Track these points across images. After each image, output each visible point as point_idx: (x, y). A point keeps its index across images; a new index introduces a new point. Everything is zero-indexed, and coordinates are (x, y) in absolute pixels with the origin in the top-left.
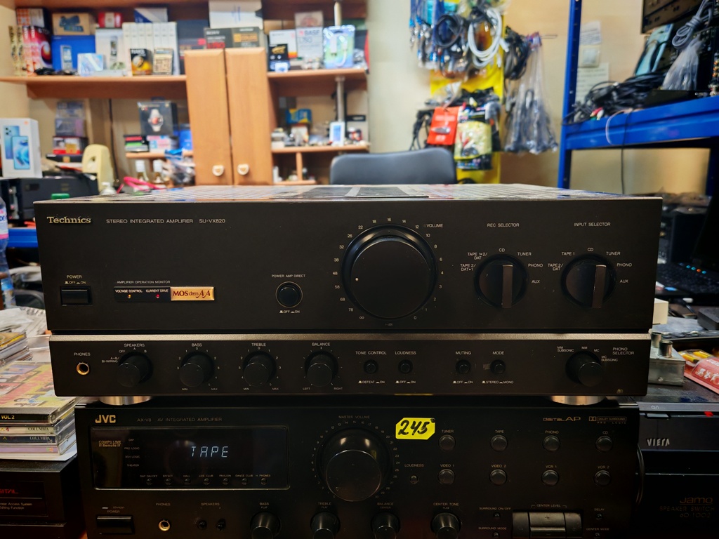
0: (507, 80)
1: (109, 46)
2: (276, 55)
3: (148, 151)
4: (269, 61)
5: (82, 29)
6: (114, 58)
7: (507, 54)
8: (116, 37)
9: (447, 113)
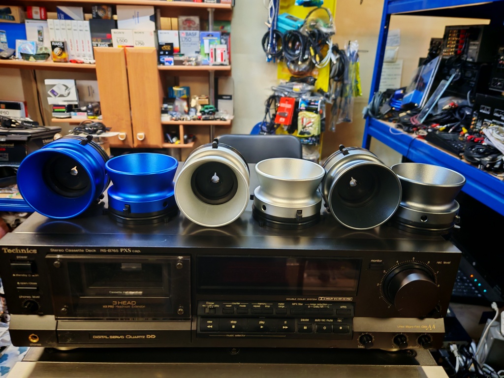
0: (332, 80)
1: (37, 33)
2: (165, 51)
3: (70, 117)
4: (159, 55)
5: (13, 18)
6: (41, 43)
7: (334, 64)
8: (42, 27)
9: (287, 102)
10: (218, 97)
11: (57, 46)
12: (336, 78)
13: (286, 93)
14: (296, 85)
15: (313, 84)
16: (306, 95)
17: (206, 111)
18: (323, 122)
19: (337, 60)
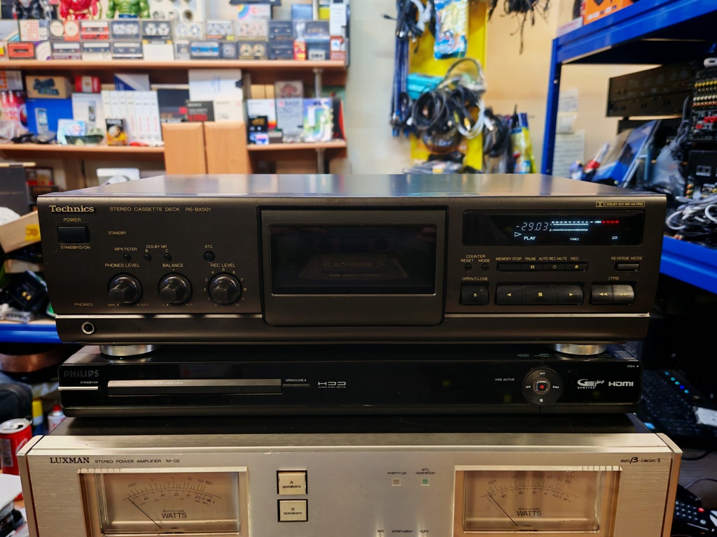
0: (486, 157)
1: (87, 111)
2: (256, 127)
4: (249, 132)
5: (57, 92)
6: (93, 123)
7: (489, 132)
8: (94, 102)
11: (112, 125)
12: (493, 153)
14: (436, 164)
15: (460, 161)
19: (493, 125)
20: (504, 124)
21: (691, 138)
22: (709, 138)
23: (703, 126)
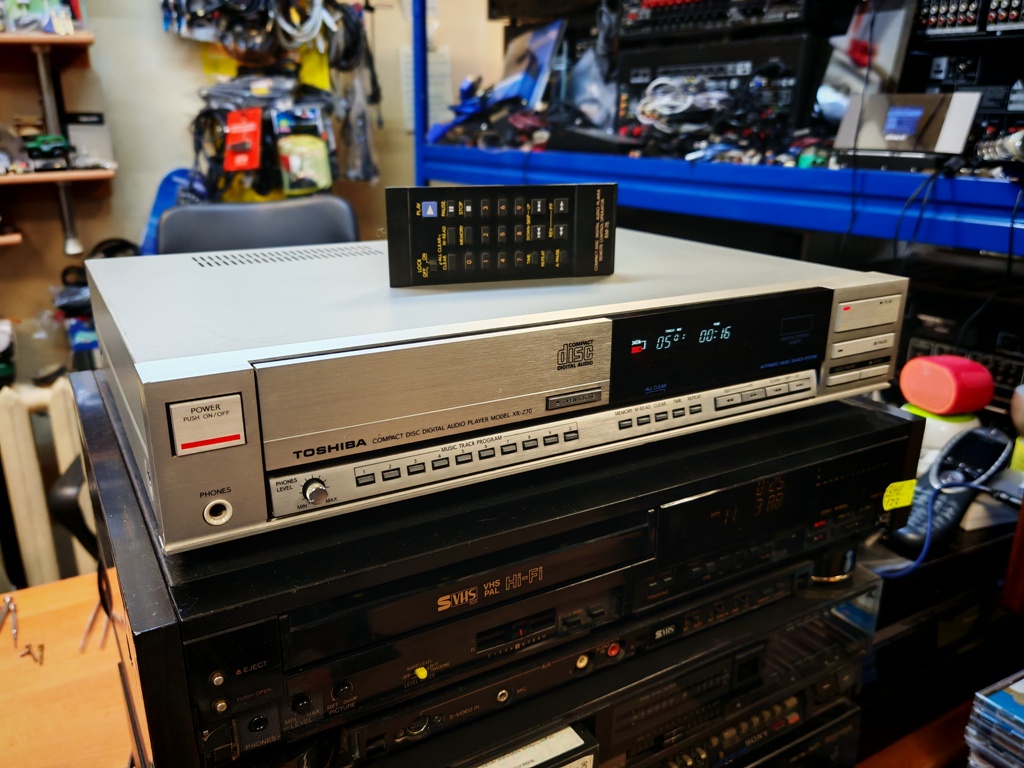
0: (333, 71)
7: (333, 33)
9: (244, 119)
10: (68, 119)
12: (343, 64)
13: (240, 101)
14: (256, 80)
15: (295, 74)
16: (284, 102)
17: (45, 148)
18: (335, 159)
19: (337, 23)
20: (354, 18)
21: (622, 32)
22: (647, 30)
23: (637, 15)
